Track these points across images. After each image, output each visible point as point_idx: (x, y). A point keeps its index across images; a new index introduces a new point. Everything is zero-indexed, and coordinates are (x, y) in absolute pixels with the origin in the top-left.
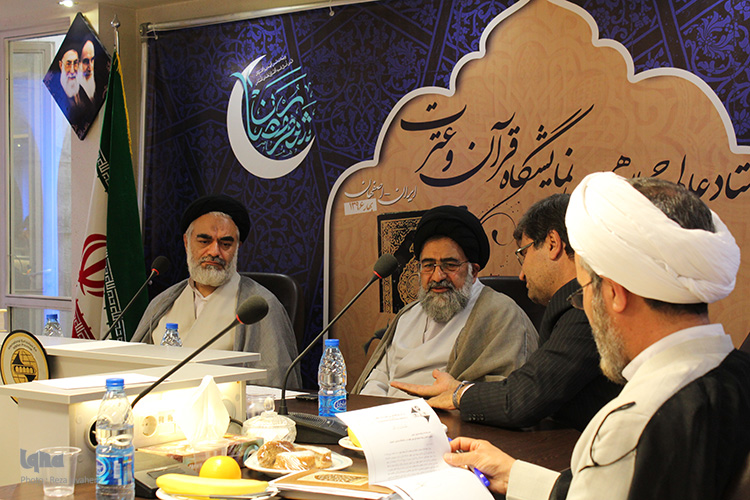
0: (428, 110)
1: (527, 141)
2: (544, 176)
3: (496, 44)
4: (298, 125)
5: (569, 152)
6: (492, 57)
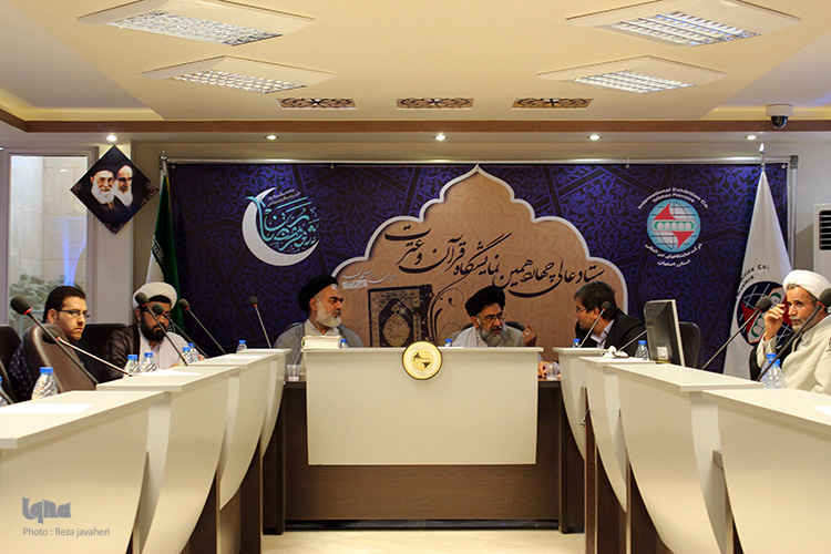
0: (405, 228)
1: (471, 250)
2: (482, 269)
3: (452, 195)
4: (305, 233)
5: (497, 256)
6: (447, 203)
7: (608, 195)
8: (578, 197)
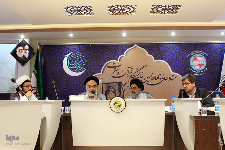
0: (113, 64)
1: (134, 71)
2: (138, 76)
4: (82, 66)
5: (143, 73)
6: (127, 56)
7: (177, 53)
8: (168, 54)
